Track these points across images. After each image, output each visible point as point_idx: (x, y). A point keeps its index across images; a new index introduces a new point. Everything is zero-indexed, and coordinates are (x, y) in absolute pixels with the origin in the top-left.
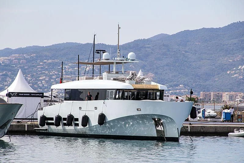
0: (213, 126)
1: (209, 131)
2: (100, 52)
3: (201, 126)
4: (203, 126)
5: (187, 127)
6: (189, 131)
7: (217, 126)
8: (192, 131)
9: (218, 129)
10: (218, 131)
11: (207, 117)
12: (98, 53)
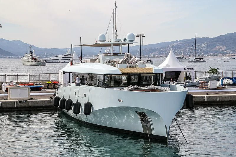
0: (228, 96)
1: (224, 100)
2: (140, 36)
3: (217, 96)
4: (219, 96)
5: (204, 97)
6: (206, 100)
7: (231, 96)
8: (209, 101)
9: (232, 98)
10: (233, 100)
11: (225, 85)
12: (139, 37)
